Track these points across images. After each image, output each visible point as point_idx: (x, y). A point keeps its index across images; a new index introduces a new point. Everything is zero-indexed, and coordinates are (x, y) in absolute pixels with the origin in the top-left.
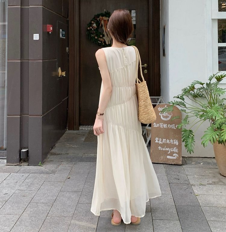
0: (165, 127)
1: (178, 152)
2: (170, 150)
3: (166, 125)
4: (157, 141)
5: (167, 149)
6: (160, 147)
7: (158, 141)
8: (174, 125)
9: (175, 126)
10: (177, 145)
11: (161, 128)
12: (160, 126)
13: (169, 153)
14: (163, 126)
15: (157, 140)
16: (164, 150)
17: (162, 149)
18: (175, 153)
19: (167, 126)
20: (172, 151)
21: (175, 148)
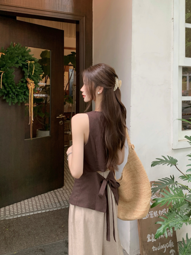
0: (155, 216)
1: (173, 246)
2: (165, 247)
3: (156, 212)
4: (149, 240)
5: (162, 247)
6: (154, 247)
7: (151, 238)
8: (165, 209)
9: (166, 211)
10: (172, 236)
11: (152, 218)
12: (149, 216)
13: (165, 252)
14: (153, 215)
15: (149, 238)
16: (159, 249)
17: (156, 250)
18: (171, 249)
19: (158, 213)
20: (167, 247)
21: (170, 242)
